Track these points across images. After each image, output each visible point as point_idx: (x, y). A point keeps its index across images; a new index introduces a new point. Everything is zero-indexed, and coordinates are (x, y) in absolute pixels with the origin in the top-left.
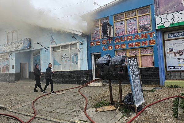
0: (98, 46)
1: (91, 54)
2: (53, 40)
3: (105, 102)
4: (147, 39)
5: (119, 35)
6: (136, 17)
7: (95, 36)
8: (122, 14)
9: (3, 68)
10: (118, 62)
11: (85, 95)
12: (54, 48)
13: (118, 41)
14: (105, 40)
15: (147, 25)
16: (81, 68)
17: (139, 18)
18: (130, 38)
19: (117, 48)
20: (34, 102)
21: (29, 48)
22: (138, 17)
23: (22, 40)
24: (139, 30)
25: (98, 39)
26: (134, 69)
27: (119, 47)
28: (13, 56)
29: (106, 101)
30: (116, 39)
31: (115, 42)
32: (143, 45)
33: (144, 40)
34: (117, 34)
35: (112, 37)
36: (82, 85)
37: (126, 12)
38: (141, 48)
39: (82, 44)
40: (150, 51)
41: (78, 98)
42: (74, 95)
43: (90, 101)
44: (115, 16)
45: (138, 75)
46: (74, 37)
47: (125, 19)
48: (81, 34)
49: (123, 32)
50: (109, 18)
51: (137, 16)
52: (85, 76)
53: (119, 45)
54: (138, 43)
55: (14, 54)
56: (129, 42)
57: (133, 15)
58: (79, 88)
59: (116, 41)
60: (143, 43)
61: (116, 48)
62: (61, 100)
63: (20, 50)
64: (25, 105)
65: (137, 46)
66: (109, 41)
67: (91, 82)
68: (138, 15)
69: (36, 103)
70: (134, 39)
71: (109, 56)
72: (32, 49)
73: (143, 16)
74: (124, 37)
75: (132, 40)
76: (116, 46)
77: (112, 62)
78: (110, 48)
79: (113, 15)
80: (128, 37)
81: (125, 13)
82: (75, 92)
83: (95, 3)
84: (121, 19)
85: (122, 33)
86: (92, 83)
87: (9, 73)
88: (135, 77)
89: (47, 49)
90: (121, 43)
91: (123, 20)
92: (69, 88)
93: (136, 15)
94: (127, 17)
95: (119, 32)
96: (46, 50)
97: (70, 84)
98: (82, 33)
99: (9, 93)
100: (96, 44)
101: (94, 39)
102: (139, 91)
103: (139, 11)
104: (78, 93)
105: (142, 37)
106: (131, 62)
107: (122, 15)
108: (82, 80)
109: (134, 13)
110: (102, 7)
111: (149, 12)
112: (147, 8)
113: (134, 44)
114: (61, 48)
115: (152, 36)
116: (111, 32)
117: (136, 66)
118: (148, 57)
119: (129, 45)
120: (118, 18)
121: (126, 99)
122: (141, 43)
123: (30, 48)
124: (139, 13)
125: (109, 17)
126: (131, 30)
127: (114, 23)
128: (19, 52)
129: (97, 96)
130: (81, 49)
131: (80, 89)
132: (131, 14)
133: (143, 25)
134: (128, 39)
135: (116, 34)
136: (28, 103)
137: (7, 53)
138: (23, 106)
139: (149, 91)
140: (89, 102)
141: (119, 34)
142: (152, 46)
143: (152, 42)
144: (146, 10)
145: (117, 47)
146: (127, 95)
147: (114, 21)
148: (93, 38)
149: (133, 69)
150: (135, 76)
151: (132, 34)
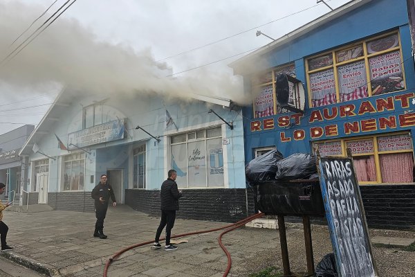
0: (270, 131)
1: (254, 149)
2: (170, 121)
3: (274, 271)
4: (394, 112)
5: (321, 105)
6: (364, 59)
7: (262, 108)
8: (328, 53)
9: (74, 181)
10: (299, 169)
11: (230, 249)
12: (172, 138)
13: (319, 117)
14: (287, 118)
15: (393, 78)
16: (229, 184)
17: (372, 60)
18: (348, 109)
19: (317, 135)
20: (111, 261)
21: (123, 137)
22: (368, 58)
23: (110, 122)
24: (372, 90)
25: (270, 113)
26: (342, 190)
27: (320, 133)
28: (92, 154)
29: (277, 269)
30: (313, 115)
31: (311, 120)
32: (383, 126)
33: (386, 113)
34: (317, 102)
35: (302, 109)
36: (232, 224)
37: (338, 49)
38: (380, 135)
39: (232, 127)
40: (403, 142)
41: (211, 256)
42: (205, 247)
43: (237, 268)
44: (309, 61)
45: (356, 206)
46: (212, 111)
47: (335, 65)
48: (228, 104)
49: (330, 96)
50: (294, 65)
51: (366, 56)
52: (239, 203)
53: (321, 129)
54: (369, 121)
55: (95, 151)
56: (347, 119)
57: (354, 55)
58: (223, 231)
59: (313, 118)
60: (383, 122)
61: (314, 135)
62: (172, 259)
63: (105, 143)
64: (92, 265)
65: (368, 129)
66: (297, 118)
67: (254, 218)
68: (368, 54)
69: (116, 262)
70: (360, 113)
71: (279, 156)
72: (130, 141)
73: (381, 55)
74: (334, 109)
75: (355, 115)
76: (314, 129)
77: (281, 170)
78: (299, 135)
79: (305, 58)
80: (342, 108)
81: (335, 52)
82: (209, 240)
83: (259, 34)
84: (325, 65)
85: (328, 99)
86: (257, 221)
87: (85, 192)
88: (346, 209)
89: (159, 141)
90: (326, 122)
91: (329, 69)
92: (199, 231)
93: (362, 54)
94: (341, 59)
95: (320, 96)
96: (157, 143)
97: (206, 220)
98: (231, 102)
99: (71, 236)
100: (266, 127)
101: (260, 114)
102: (357, 250)
103: (371, 43)
104: (217, 243)
105: (379, 108)
106: (331, 170)
107: (328, 57)
108: (232, 213)
109: (358, 50)
110: (278, 41)
111: (398, 45)
112: (391, 35)
113: (359, 125)
114: (187, 137)
115: (406, 105)
116: (299, 97)
117: (350, 181)
118: (401, 157)
119: (348, 127)
120: (316, 63)
121: (321, 268)
122: (378, 123)
123: (126, 137)
124: (372, 48)
125: (294, 62)
126: (351, 90)
127: (307, 75)
128: (104, 146)
129: (258, 254)
130: (231, 139)
131: (225, 233)
132: (350, 53)
133: (382, 77)
134: (343, 112)
135: (314, 101)
136: (98, 263)
137: (81, 148)
138: (86, 268)
139: (402, 248)
140: (234, 269)
141: (322, 101)
142: (410, 131)
143: (410, 119)
144: (388, 41)
145: (317, 133)
146: (326, 257)
147: (308, 72)
148: (257, 112)
149: (336, 190)
150: (344, 206)
151: (353, 101)
